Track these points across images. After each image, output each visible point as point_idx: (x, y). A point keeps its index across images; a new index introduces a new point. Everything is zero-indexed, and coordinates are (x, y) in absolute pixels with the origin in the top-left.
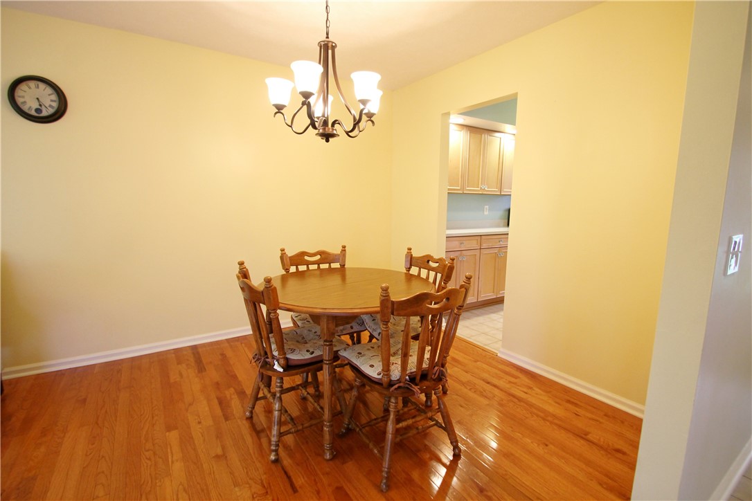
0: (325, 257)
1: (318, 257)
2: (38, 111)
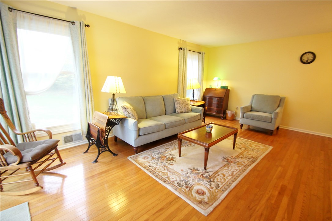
2: (307, 61)
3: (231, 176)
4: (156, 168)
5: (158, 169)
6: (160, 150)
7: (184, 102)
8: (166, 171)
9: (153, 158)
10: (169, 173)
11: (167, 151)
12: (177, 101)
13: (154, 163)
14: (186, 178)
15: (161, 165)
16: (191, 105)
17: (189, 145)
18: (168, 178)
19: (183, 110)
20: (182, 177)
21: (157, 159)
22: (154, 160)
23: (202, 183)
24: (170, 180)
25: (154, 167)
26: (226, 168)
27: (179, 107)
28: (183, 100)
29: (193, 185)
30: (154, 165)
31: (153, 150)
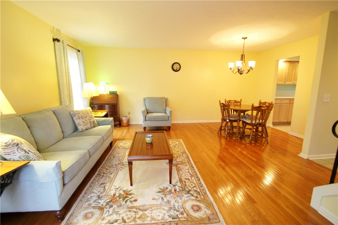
0: (236, 102)
1: (234, 102)
2: (176, 69)
3: (192, 177)
4: (123, 219)
5: (128, 218)
6: (95, 191)
7: (87, 114)
8: (140, 213)
9: (101, 209)
10: (146, 212)
11: (106, 188)
12: (77, 115)
13: (111, 215)
14: (168, 204)
15: (124, 210)
16: (95, 117)
17: (122, 167)
18: (153, 219)
19: (89, 126)
20: (164, 206)
21: (108, 206)
22: (105, 210)
23: (185, 199)
24: (159, 220)
25: (119, 220)
26: (181, 172)
27: (82, 123)
28: (85, 112)
29: (182, 206)
30: (115, 217)
31: (83, 197)
